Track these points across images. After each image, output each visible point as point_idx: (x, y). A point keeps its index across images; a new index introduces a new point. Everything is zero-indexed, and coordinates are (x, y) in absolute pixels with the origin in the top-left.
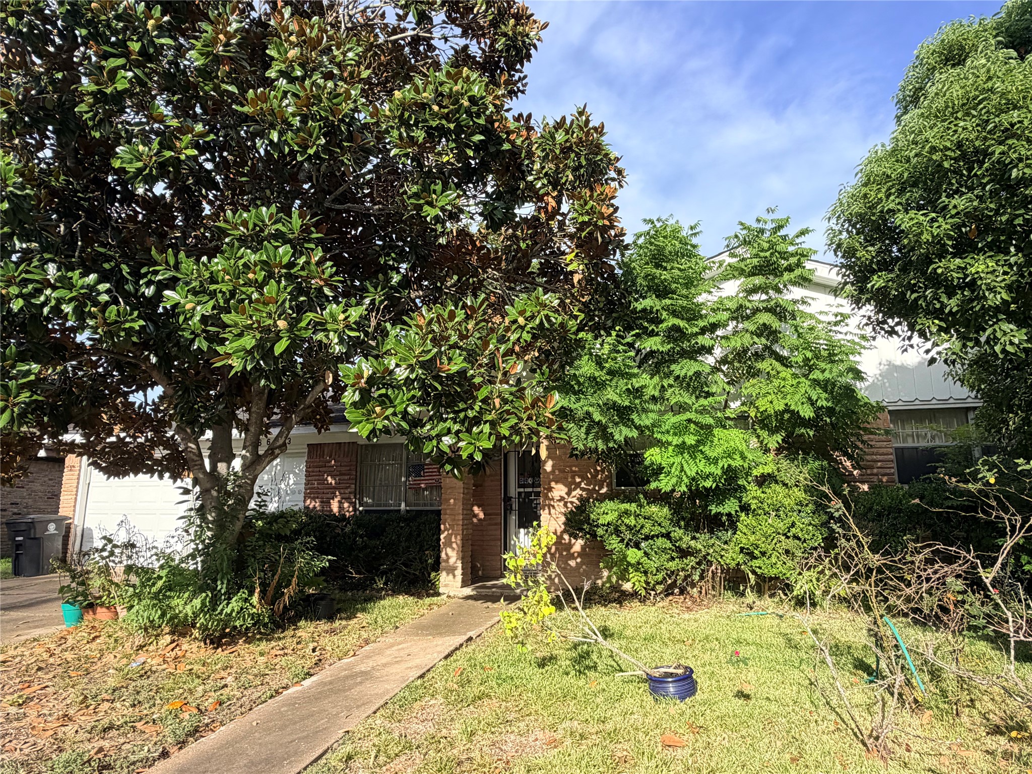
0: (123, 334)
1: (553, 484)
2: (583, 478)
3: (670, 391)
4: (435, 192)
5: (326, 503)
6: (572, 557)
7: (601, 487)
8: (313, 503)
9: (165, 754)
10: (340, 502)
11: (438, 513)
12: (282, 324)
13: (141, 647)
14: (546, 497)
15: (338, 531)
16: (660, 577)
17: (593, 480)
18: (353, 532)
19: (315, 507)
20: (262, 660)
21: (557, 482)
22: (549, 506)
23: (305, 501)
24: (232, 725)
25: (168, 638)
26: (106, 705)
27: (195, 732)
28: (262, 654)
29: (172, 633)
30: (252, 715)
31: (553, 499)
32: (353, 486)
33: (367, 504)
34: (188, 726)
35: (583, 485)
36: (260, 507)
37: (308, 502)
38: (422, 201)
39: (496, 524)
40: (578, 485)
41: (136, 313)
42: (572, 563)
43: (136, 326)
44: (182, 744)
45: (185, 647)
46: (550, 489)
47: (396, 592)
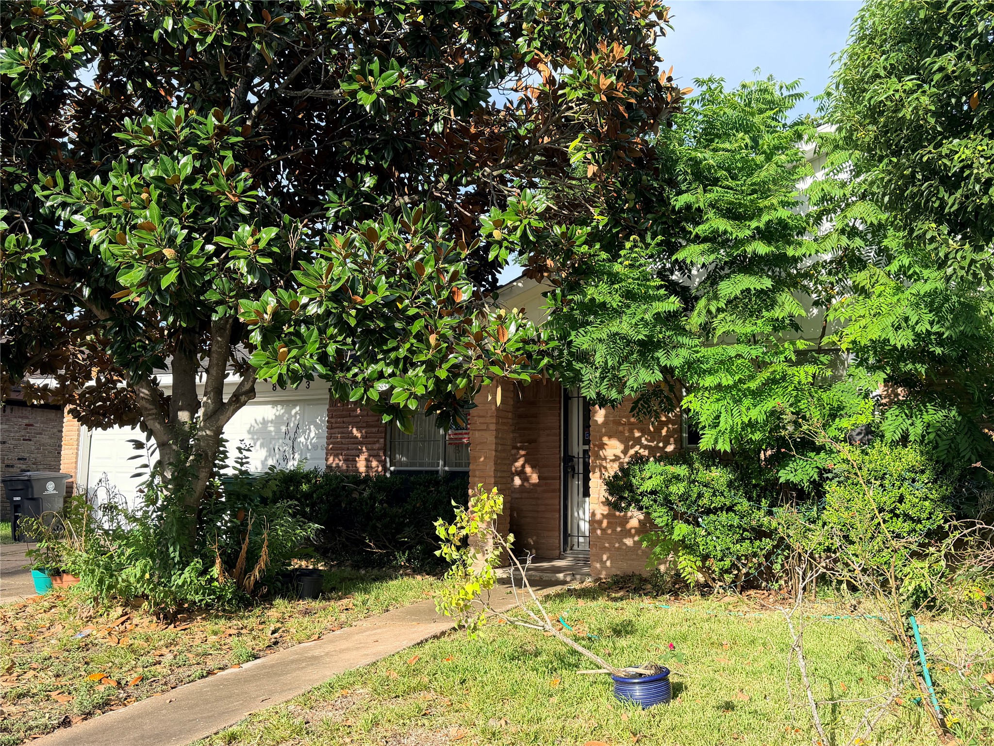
0: (24, 266)
1: (605, 440)
2: (644, 431)
3: (721, 316)
4: (371, 73)
5: (351, 460)
6: (628, 533)
7: (667, 444)
8: (337, 461)
9: (66, 723)
10: (367, 460)
11: (466, 475)
12: (168, 253)
13: (90, 619)
14: (597, 456)
15: (356, 495)
16: (727, 563)
17: (655, 436)
18: (372, 497)
19: (338, 466)
20: (212, 638)
21: (610, 437)
22: (601, 467)
23: (327, 460)
24: (145, 702)
25: (120, 611)
26: (32, 673)
27: (105, 705)
28: (215, 633)
29: (125, 605)
30: (172, 694)
31: (605, 459)
32: (382, 440)
33: (401, 464)
34: (97, 698)
35: (644, 441)
36: (242, 464)
37: (331, 459)
38: (355, 86)
39: (554, 491)
40: (638, 441)
41: (40, 241)
42: (629, 542)
43: (36, 256)
44: (87, 715)
45: (136, 621)
46: (602, 446)
47: (416, 571)
